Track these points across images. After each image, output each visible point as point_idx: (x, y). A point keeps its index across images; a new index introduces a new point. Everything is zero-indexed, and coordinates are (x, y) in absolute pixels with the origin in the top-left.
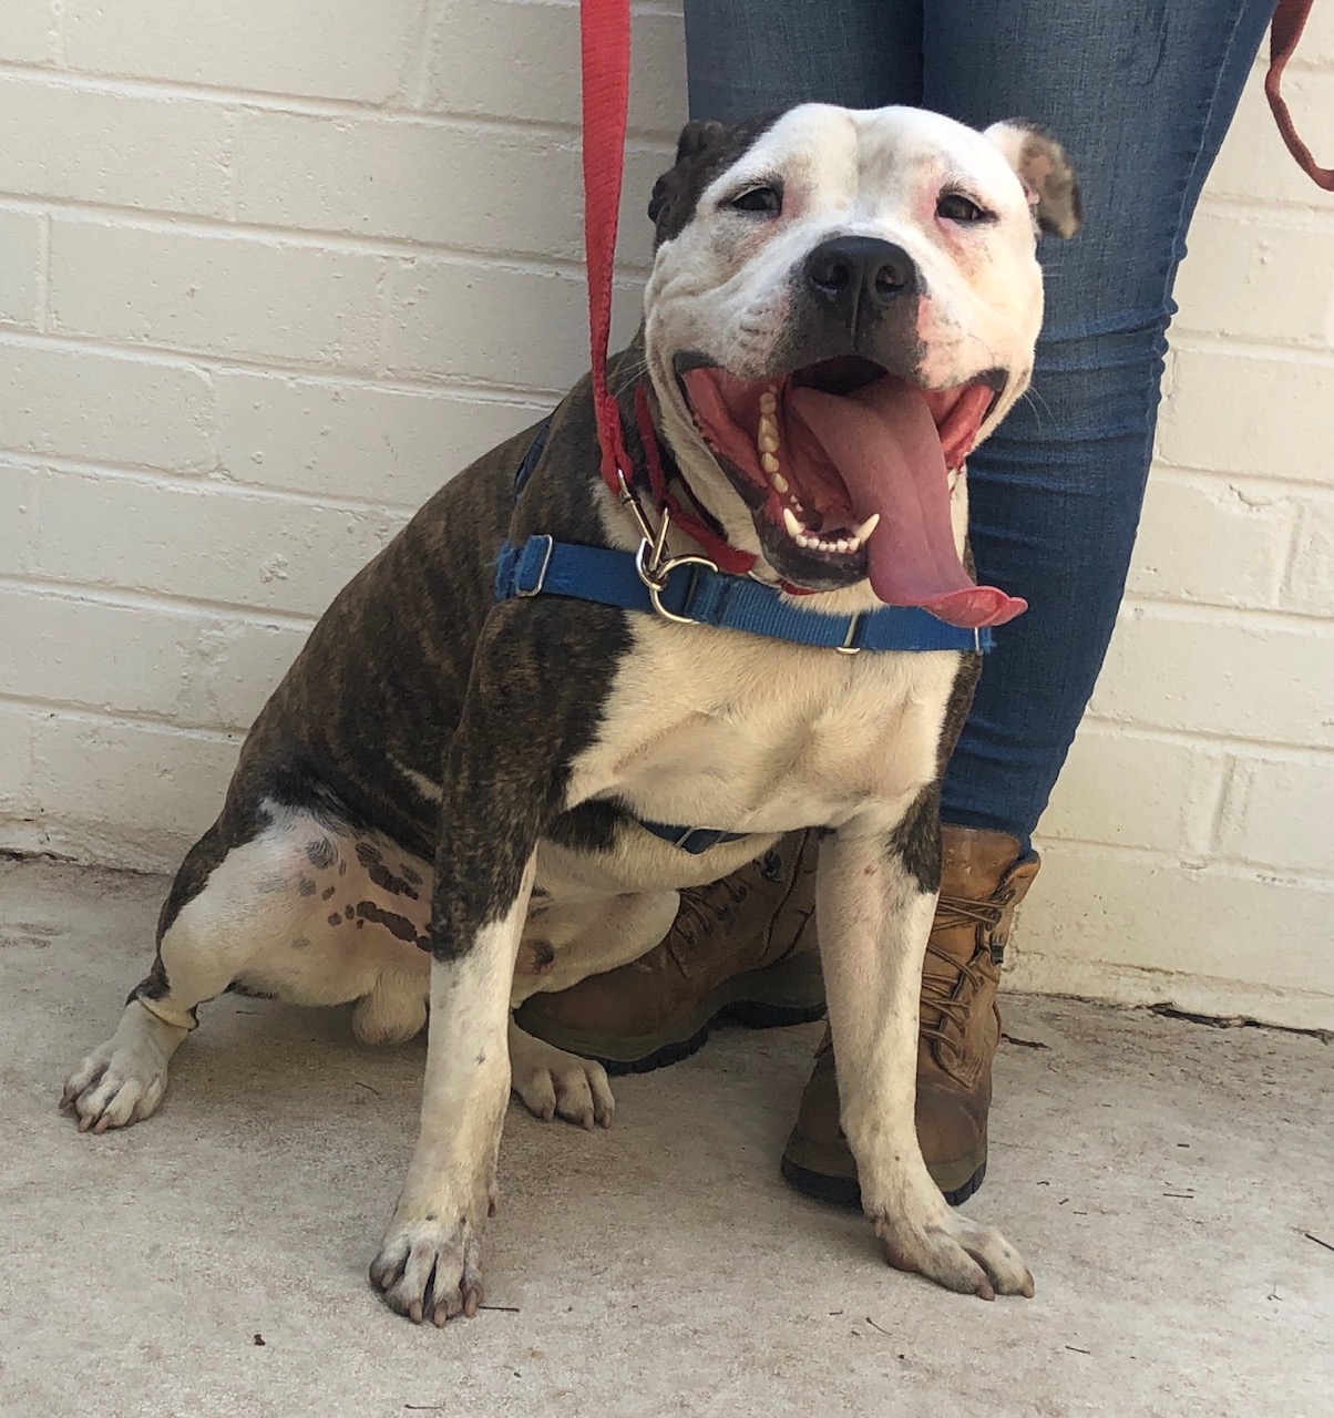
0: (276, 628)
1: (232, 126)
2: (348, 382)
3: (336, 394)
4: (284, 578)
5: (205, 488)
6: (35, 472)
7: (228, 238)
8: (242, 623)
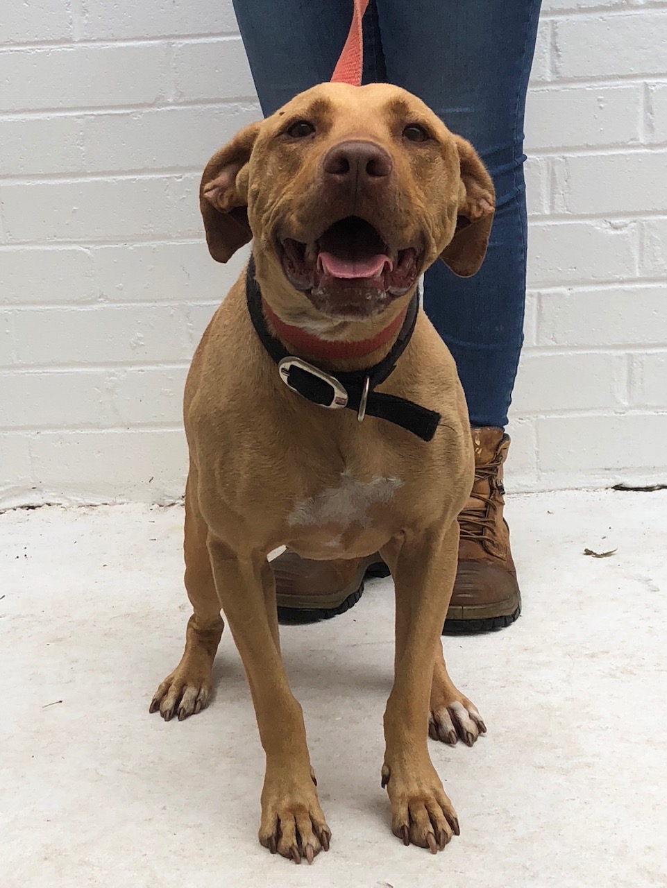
0: (143, 371)
1: (81, 126)
2: (158, 242)
3: (154, 249)
4: (142, 345)
5: (95, 307)
6: (10, 313)
7: (89, 181)
8: (125, 372)
